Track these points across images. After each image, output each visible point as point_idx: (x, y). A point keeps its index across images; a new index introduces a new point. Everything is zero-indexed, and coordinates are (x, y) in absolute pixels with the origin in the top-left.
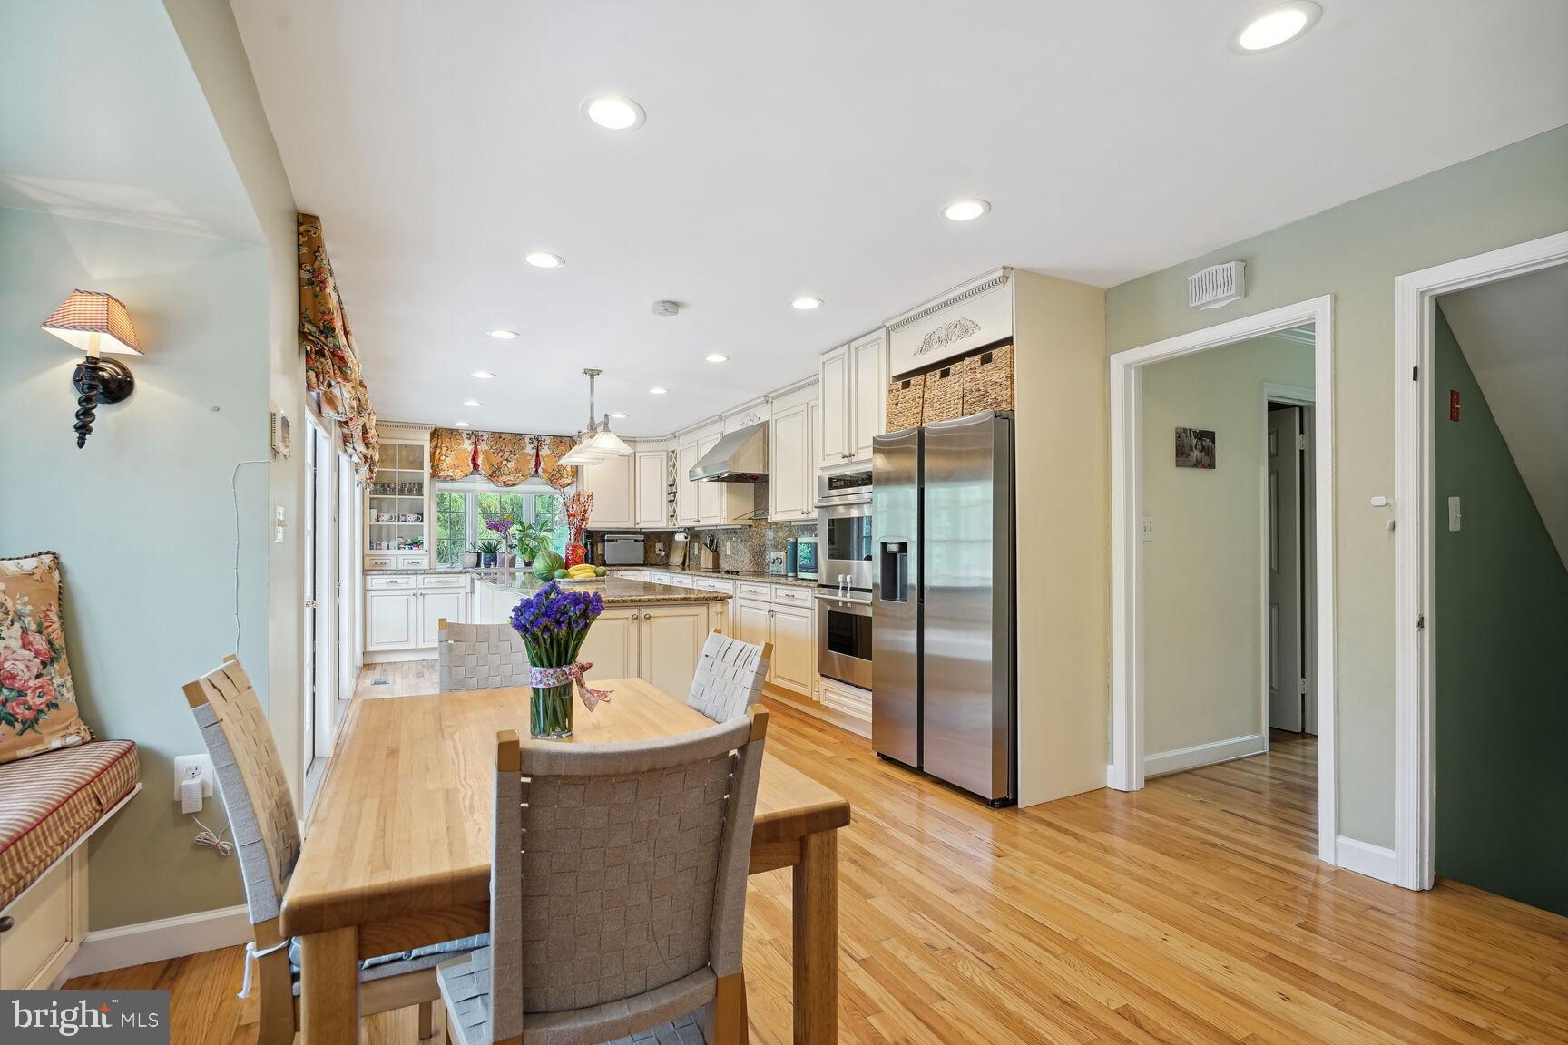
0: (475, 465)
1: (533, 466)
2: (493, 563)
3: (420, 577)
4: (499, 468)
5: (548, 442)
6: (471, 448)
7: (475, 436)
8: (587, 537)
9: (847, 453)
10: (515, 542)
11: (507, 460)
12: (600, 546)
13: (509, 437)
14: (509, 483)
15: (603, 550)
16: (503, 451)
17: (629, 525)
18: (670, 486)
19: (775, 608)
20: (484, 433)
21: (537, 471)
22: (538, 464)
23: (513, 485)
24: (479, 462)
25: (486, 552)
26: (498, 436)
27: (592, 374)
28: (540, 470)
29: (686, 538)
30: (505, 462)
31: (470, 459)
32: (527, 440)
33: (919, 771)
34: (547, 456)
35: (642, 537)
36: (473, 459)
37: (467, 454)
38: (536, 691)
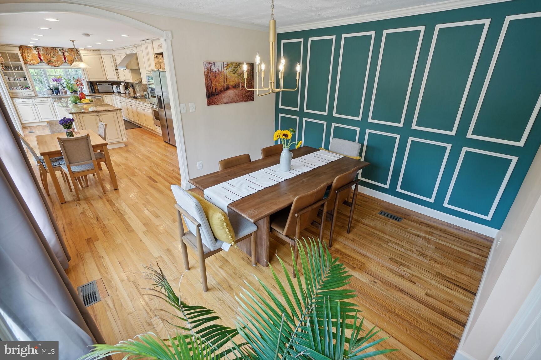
0: (41, 59)
1: (64, 59)
2: (58, 93)
3: (33, 99)
4: (50, 60)
5: (67, 50)
6: (37, 53)
7: (36, 48)
8: (91, 84)
9: (150, 71)
10: (65, 86)
11: (53, 57)
12: (96, 86)
13: (51, 49)
14: (56, 66)
15: (98, 88)
16: (50, 54)
17: (104, 80)
18: (115, 67)
19: (144, 108)
20: (40, 47)
21: (65, 61)
22: (65, 59)
23: (58, 66)
24: (42, 58)
25: (55, 89)
26: (46, 48)
27: (73, 41)
28: (67, 61)
29: (124, 84)
30: (52, 58)
31: (38, 57)
32: (58, 50)
33: (170, 144)
34: (68, 56)
35: (110, 83)
36: (39, 57)
37: (37, 55)
38: (66, 133)
